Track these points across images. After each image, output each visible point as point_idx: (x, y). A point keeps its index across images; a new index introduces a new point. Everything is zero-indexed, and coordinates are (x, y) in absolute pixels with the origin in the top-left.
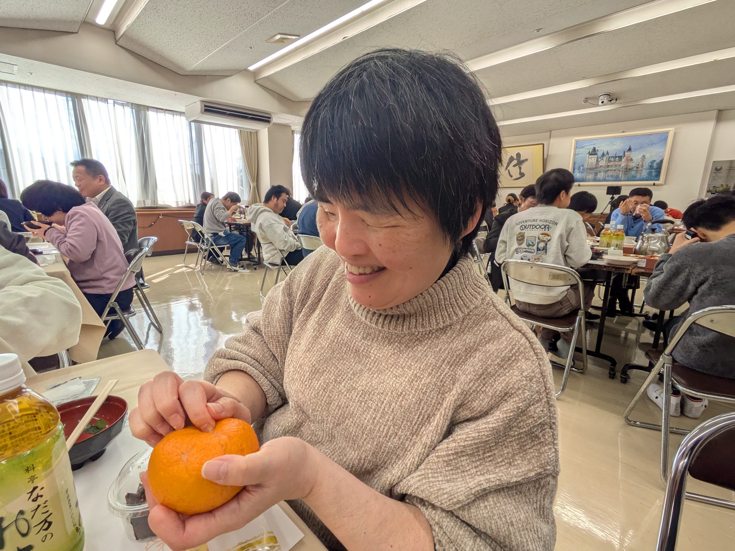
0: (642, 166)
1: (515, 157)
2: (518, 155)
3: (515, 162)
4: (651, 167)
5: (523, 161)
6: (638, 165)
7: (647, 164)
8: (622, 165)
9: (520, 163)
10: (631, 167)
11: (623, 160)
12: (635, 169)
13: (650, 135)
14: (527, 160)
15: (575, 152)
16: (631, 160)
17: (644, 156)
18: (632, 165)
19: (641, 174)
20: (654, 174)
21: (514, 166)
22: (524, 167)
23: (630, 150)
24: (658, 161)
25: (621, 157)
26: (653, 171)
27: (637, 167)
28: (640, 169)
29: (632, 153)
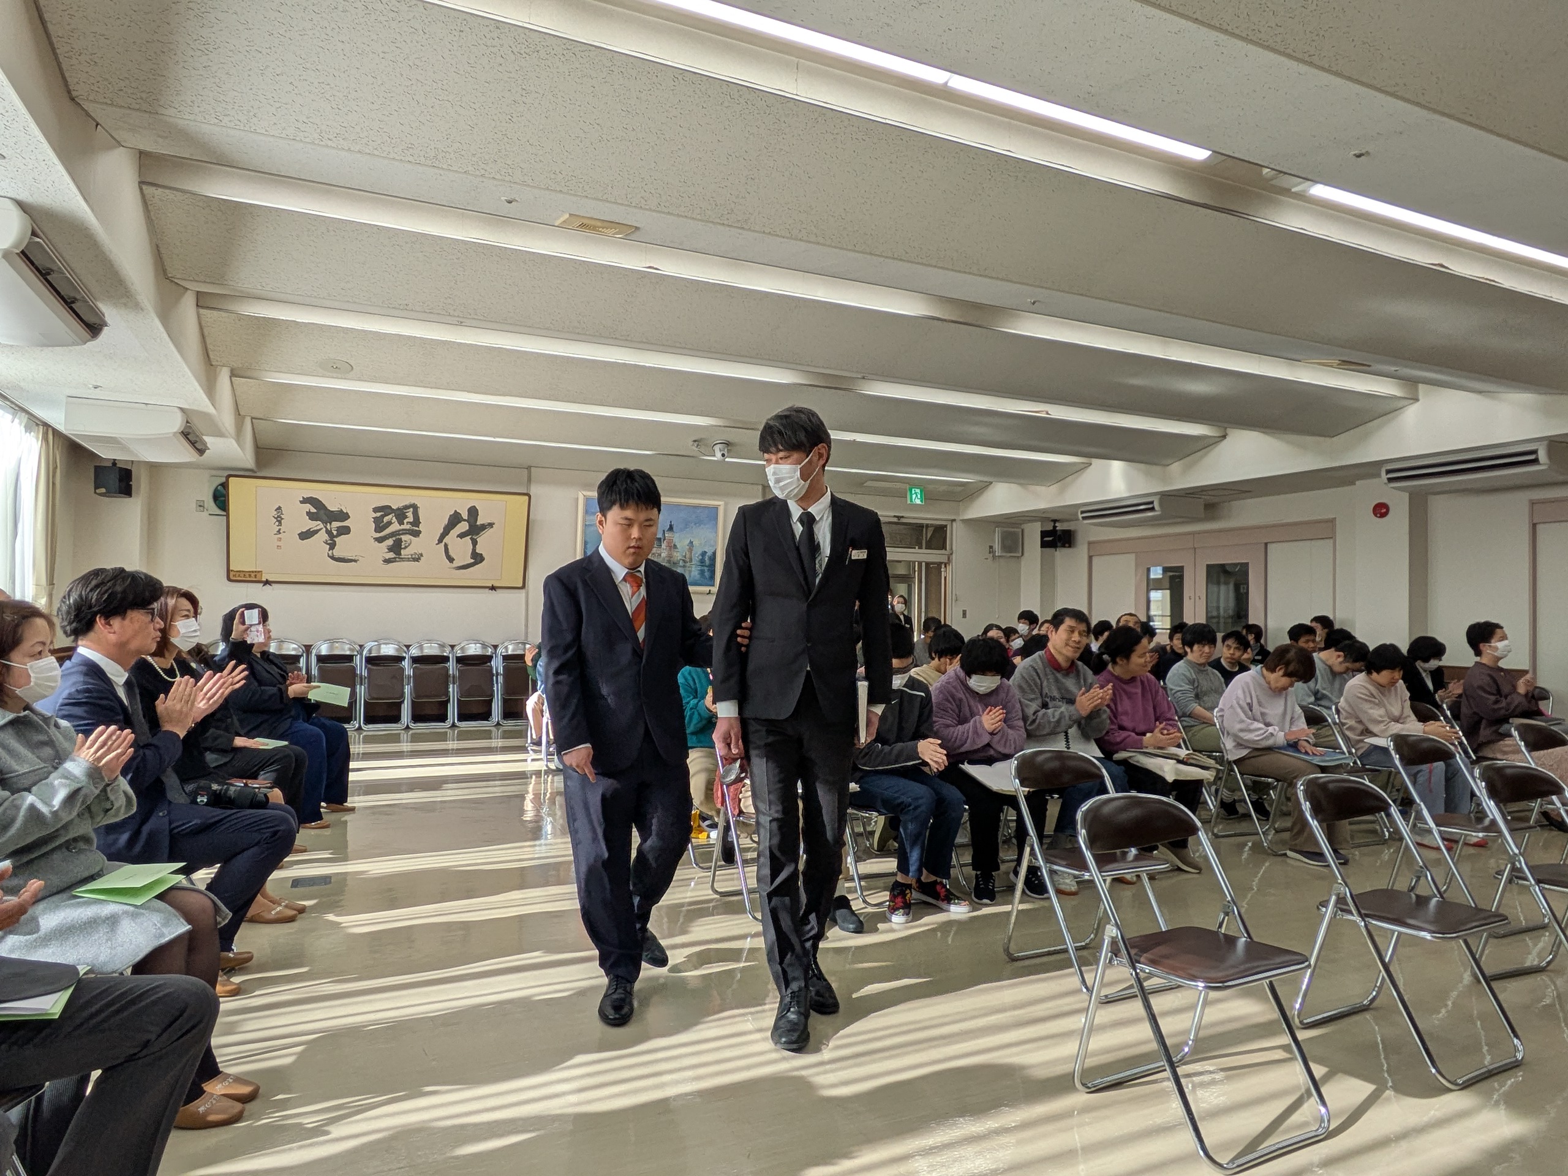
0: (691, 560)
1: (465, 516)
2: (473, 512)
3: (463, 527)
4: (702, 561)
5: (483, 527)
6: (685, 557)
7: (696, 558)
8: (663, 555)
9: (475, 530)
10: (675, 559)
11: (664, 546)
12: (681, 563)
13: (696, 507)
14: (491, 525)
15: (584, 520)
16: (675, 546)
17: (691, 542)
18: (677, 556)
19: (690, 572)
20: (707, 574)
21: (462, 536)
22: (483, 539)
23: (671, 528)
24: (709, 553)
25: (659, 539)
26: (706, 569)
27: (684, 561)
28: (688, 564)
29: (677, 535)
